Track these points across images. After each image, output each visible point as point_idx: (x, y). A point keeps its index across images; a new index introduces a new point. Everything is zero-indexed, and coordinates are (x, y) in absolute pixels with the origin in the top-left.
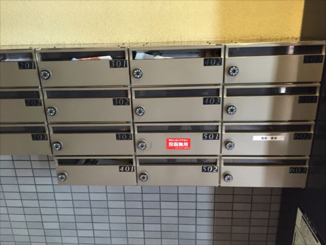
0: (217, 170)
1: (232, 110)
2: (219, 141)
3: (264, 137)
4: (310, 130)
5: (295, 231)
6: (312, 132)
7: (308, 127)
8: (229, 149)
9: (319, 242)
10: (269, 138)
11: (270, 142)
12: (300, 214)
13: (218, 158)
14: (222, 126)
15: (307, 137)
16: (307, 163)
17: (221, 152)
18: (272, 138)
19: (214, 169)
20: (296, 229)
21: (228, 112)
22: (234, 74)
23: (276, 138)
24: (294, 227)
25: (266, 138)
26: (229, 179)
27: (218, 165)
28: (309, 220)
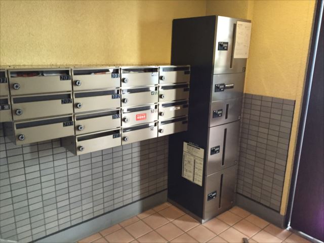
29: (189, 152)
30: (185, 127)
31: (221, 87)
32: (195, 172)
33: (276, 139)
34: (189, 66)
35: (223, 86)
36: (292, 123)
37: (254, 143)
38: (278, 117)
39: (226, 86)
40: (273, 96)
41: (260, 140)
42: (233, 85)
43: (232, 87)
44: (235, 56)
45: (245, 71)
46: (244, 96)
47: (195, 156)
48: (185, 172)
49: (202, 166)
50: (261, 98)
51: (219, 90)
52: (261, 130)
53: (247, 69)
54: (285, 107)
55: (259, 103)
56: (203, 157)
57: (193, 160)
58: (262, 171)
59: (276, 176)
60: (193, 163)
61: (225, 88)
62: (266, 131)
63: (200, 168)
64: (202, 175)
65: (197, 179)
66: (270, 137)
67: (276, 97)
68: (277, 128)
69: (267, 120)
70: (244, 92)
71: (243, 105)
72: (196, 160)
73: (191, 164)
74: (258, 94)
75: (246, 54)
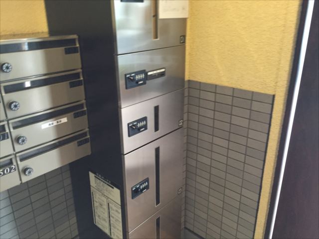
0: (15, 169)
1: (16, 106)
2: (10, 139)
3: (51, 123)
4: (83, 108)
5: (92, 191)
6: (85, 109)
7: (81, 106)
8: (22, 144)
9: (114, 188)
10: (55, 123)
11: (56, 126)
12: (92, 175)
13: (13, 157)
14: (8, 124)
15: (83, 113)
16: (88, 134)
17: (14, 150)
18: (58, 122)
19: (11, 169)
20: (92, 189)
21: (11, 109)
22: (8, 71)
23: (60, 121)
24: (90, 188)
25: (53, 124)
26: (30, 172)
27: (15, 163)
28: (102, 176)
29: (98, 190)
30: (86, 150)
31: (138, 77)
32: (111, 222)
33: (241, 157)
34: (75, 36)
35: (143, 76)
36: (268, 134)
37: (207, 161)
38: (245, 123)
39: (149, 73)
40: (234, 86)
41: (215, 156)
42: (163, 70)
43: (162, 74)
44: (162, 15)
45: (184, 42)
46: (186, 86)
47: (108, 198)
48: (97, 218)
49: (120, 216)
50: (214, 89)
51: (134, 83)
52: (217, 141)
53: (187, 38)
54: (256, 106)
55: (211, 97)
56: (119, 202)
57: (106, 204)
58: (220, 204)
59: (242, 214)
60: (106, 207)
61: (147, 78)
62: (224, 143)
63: (117, 218)
64: (121, 229)
65: (116, 234)
66: (232, 154)
67: (239, 87)
68: (243, 141)
69: (226, 127)
70: (187, 78)
71: (186, 99)
72: (110, 204)
73: (104, 209)
74: (209, 81)
75: (183, 9)
